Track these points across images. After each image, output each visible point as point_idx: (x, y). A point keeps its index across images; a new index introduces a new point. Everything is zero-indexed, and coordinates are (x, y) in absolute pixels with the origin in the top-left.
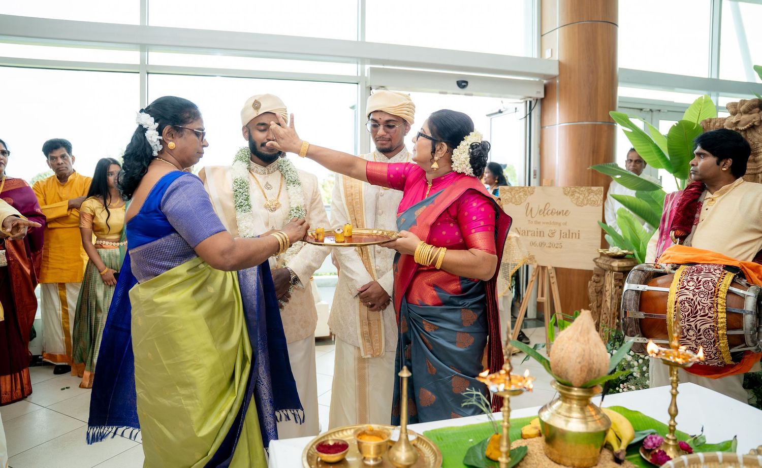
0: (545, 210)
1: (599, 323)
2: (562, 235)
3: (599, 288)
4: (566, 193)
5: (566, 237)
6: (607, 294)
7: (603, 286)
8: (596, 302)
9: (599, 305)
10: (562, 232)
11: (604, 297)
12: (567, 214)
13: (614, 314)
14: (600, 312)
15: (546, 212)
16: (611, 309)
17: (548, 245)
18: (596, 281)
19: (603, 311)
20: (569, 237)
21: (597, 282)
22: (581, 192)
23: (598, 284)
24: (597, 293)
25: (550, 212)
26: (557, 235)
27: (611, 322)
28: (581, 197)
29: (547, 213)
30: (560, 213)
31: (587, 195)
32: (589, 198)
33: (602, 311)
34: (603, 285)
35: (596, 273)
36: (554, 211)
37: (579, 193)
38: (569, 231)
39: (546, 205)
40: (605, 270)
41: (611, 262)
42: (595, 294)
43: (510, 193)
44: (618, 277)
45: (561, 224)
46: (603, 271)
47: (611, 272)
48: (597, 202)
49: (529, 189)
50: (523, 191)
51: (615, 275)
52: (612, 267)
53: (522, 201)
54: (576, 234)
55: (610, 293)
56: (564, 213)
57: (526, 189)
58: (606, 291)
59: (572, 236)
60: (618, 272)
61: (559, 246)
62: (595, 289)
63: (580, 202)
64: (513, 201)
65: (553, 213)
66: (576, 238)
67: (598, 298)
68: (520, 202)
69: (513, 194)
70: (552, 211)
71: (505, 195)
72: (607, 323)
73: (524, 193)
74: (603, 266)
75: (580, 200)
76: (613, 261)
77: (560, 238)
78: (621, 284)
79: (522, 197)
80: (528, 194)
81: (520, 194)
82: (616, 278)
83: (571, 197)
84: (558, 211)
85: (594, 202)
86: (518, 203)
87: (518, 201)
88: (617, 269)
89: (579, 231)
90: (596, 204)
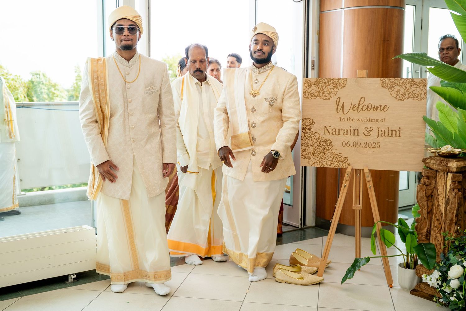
0: (359, 105)
1: (430, 230)
2: (380, 133)
3: (430, 192)
4: (385, 85)
5: (385, 135)
6: (440, 198)
7: (435, 188)
8: (426, 207)
9: (429, 211)
10: (380, 130)
11: (436, 201)
12: (385, 110)
13: (452, 220)
14: (431, 218)
16: (446, 214)
17: (363, 145)
18: (427, 183)
19: (436, 217)
20: (388, 136)
21: (427, 186)
22: (401, 84)
23: (429, 188)
24: (428, 197)
25: (365, 108)
26: (374, 133)
27: (447, 229)
28: (402, 90)
29: (362, 109)
30: (377, 108)
31: (408, 87)
32: (411, 90)
33: (433, 216)
35: (427, 175)
36: (370, 107)
37: (399, 85)
38: (388, 128)
39: (361, 99)
40: (437, 171)
41: (447, 162)
42: (426, 198)
43: (318, 86)
44: (456, 179)
45: (379, 121)
46: (435, 172)
47: (446, 173)
48: (420, 95)
49: (340, 81)
50: (333, 83)
51: (453, 177)
52: (449, 168)
53: (332, 95)
54: (396, 132)
55: (444, 197)
56: (381, 109)
57: (337, 81)
58: (438, 195)
59: (392, 135)
60: (456, 173)
61: (376, 145)
62: (426, 193)
63: (400, 96)
64: (321, 95)
65: (369, 109)
66: (396, 136)
67: (429, 202)
68: (329, 96)
69: (320, 87)
70: (368, 107)
71: (311, 89)
72: (440, 230)
73: (334, 85)
74: (435, 167)
75: (401, 93)
76: (449, 161)
77: (378, 137)
78: (460, 187)
79: (332, 90)
80: (339, 87)
81: (330, 87)
82: (454, 180)
83: (391, 90)
84: (375, 106)
85: (417, 96)
86: (327, 98)
87: (327, 95)
88: (455, 170)
89: (400, 128)
90: (419, 97)
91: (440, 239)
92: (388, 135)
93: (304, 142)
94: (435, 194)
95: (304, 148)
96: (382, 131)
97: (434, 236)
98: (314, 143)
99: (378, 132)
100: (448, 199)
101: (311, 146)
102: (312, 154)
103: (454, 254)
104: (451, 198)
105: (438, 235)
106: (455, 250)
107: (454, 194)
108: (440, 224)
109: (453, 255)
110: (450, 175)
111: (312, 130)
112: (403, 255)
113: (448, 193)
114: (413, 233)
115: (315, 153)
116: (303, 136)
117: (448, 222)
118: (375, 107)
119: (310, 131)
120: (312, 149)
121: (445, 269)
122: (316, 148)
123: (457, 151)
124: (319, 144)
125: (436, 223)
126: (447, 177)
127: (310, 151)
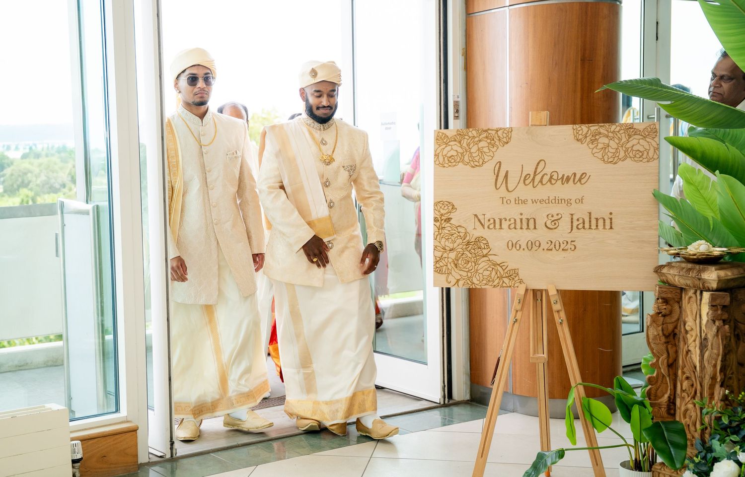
0: (535, 174)
1: (675, 398)
2: (575, 223)
3: (671, 327)
4: (580, 137)
5: (584, 227)
6: (690, 340)
7: (680, 321)
8: (665, 356)
9: (671, 361)
10: (575, 218)
11: (682, 343)
12: (583, 181)
13: (713, 378)
14: (676, 375)
15: (538, 178)
16: (703, 368)
17: (544, 245)
18: (664, 312)
19: (683, 373)
20: (590, 228)
21: (664, 316)
22: (610, 134)
23: (668, 319)
24: (667, 337)
25: (546, 178)
26: (565, 224)
27: (706, 394)
28: (613, 144)
29: (541, 181)
30: (568, 179)
31: (624, 140)
32: (629, 145)
33: (680, 372)
34: (678, 319)
35: (664, 295)
36: (555, 177)
37: (607, 137)
38: (590, 213)
39: (538, 163)
40: (682, 289)
41: (700, 271)
42: (663, 339)
43: (460, 142)
44: (718, 302)
45: (573, 202)
46: (679, 291)
47: (698, 292)
48: (645, 153)
49: (500, 133)
50: (487, 137)
51: (713, 299)
52: (704, 281)
53: (487, 158)
54: (604, 220)
55: (697, 335)
56: (576, 180)
57: (493, 132)
58: (687, 332)
59: (597, 226)
60: (717, 290)
61: (569, 246)
62: (663, 330)
63: (610, 155)
64: (466, 159)
65: (553, 182)
66: (604, 228)
67: (669, 346)
68: (481, 161)
69: (465, 145)
70: (551, 177)
71: (449, 148)
72: (694, 397)
73: (489, 141)
74: (678, 281)
75: (611, 150)
76: (704, 270)
77: (572, 230)
78: (725, 316)
79: (486, 150)
80: (497, 143)
81: (482, 144)
82: (714, 304)
83: (591, 146)
84: (563, 175)
85: (641, 154)
86: (476, 163)
87: (477, 159)
88: (714, 285)
89: (611, 214)
90: (644, 157)
91: (693, 414)
92: (590, 226)
93: (438, 244)
94: (680, 331)
95: (439, 254)
96: (578, 220)
97: (683, 409)
98: (456, 245)
99: (572, 222)
100: (706, 339)
101: (451, 250)
102: (453, 265)
103: (722, 441)
104: (710, 337)
105: (690, 406)
106: (723, 433)
107: (714, 329)
108: (692, 385)
109: (718, 443)
110: (706, 295)
111: (452, 222)
112: (628, 445)
113: (703, 327)
114: (642, 404)
115: (460, 262)
116: (437, 233)
117: (707, 382)
118: (565, 177)
119: (448, 224)
120: (453, 255)
121: (704, 469)
122: (460, 255)
123: (717, 251)
124: (465, 247)
125: (686, 384)
126: (701, 300)
127: (450, 260)
